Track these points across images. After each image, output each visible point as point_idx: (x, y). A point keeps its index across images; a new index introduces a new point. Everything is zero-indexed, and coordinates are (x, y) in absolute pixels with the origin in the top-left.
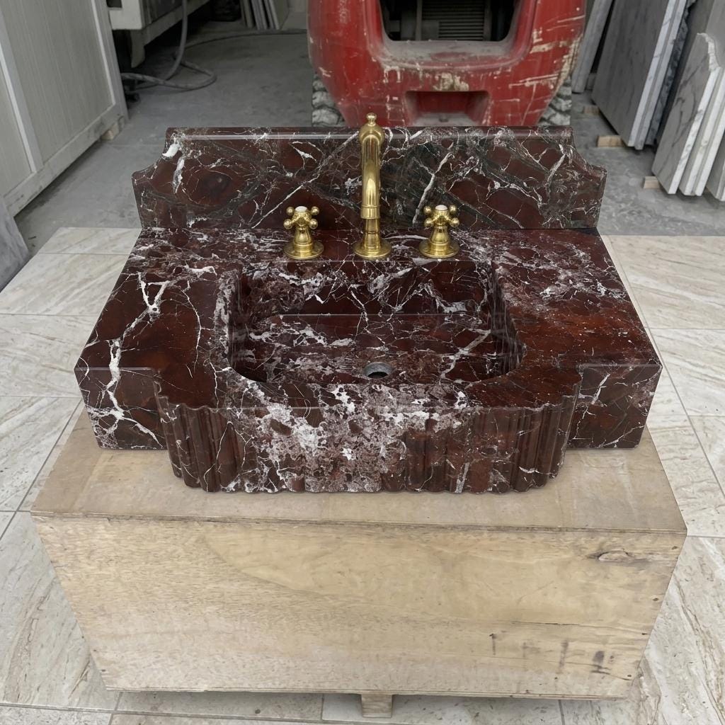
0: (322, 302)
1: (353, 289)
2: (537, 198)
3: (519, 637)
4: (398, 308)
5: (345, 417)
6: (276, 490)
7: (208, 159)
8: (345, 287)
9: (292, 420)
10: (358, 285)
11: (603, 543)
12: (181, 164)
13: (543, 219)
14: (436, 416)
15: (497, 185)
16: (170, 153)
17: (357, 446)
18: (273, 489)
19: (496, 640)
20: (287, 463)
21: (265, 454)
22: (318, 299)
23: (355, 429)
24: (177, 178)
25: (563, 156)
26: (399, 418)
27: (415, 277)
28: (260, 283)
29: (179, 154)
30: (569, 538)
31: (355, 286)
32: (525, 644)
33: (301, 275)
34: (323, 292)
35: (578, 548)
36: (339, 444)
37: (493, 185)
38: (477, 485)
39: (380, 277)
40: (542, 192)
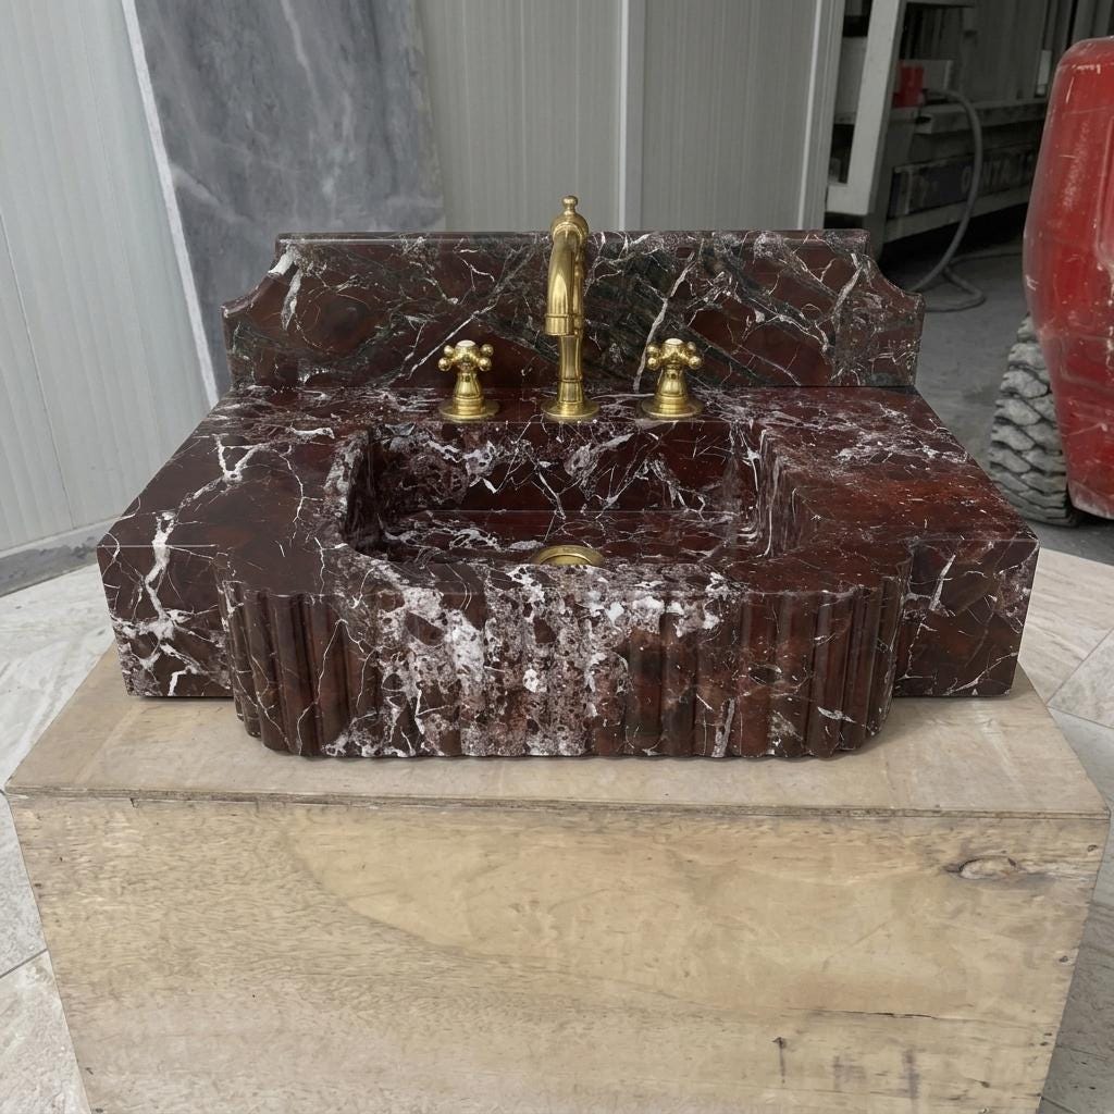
0: (494, 491)
1: (542, 470)
2: (821, 338)
3: (826, 1043)
4: (611, 500)
5: (528, 608)
6: (412, 752)
7: (333, 277)
8: (529, 466)
9: (442, 617)
10: (549, 464)
11: (969, 840)
12: (295, 286)
13: (830, 370)
14: (676, 607)
15: (759, 317)
16: (281, 268)
17: (547, 664)
18: (406, 749)
19: (785, 1051)
20: (433, 698)
21: (395, 681)
22: (489, 485)
23: (546, 633)
24: (288, 306)
25: (856, 275)
26: (615, 611)
27: (639, 447)
28: (399, 457)
29: (293, 269)
30: (912, 830)
31: (545, 464)
32: (837, 1058)
33: (462, 445)
34: (497, 473)
35: (927, 853)
36: (518, 663)
37: (753, 317)
38: (750, 745)
39: (585, 449)
40: (827, 327)
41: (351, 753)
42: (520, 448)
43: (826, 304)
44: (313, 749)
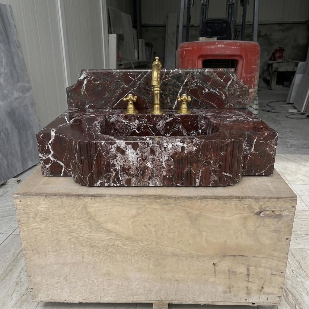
0: (138, 132)
1: (150, 127)
2: (223, 96)
4: (168, 135)
5: (148, 145)
6: (118, 185)
7: (95, 80)
8: (147, 126)
9: (126, 147)
12: (85, 82)
13: (225, 105)
14: (185, 145)
15: (207, 90)
16: (82, 78)
17: (153, 161)
18: (116, 184)
19: (215, 267)
21: (114, 165)
22: (137, 131)
23: (152, 152)
24: (83, 88)
25: (231, 80)
26: (170, 146)
27: (175, 121)
29: (85, 78)
30: (247, 202)
31: (151, 125)
32: (229, 269)
33: (130, 120)
34: (139, 128)
36: (145, 160)
37: (205, 90)
38: (205, 183)
39: (161, 122)
40: (225, 93)
41: (102, 185)
42: (144, 121)
43: (224, 87)
44: (92, 184)
